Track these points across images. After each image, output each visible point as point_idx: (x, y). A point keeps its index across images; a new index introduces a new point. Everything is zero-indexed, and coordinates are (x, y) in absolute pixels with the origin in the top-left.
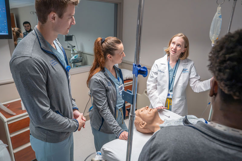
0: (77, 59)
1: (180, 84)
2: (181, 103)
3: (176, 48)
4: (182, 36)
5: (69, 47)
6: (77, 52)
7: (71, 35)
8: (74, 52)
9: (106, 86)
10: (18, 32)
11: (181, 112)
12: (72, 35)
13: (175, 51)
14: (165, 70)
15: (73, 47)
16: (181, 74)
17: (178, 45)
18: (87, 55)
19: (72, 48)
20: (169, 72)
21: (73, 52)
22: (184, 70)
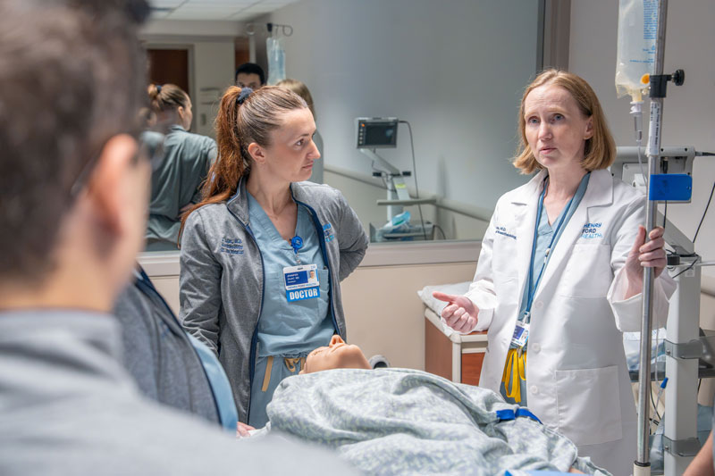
0: (404, 232)
1: (565, 289)
2: (569, 376)
3: (549, 132)
4: (555, 79)
5: (378, 174)
6: (408, 199)
7: (391, 119)
8: (397, 198)
9: (216, 251)
10: (171, 101)
11: (571, 423)
12: (396, 122)
13: (550, 144)
14: (519, 225)
15: (394, 175)
16: (575, 243)
17: (555, 118)
18: (458, 217)
19: (390, 177)
20: (536, 235)
21: (393, 198)
22: (587, 228)
